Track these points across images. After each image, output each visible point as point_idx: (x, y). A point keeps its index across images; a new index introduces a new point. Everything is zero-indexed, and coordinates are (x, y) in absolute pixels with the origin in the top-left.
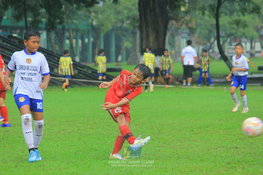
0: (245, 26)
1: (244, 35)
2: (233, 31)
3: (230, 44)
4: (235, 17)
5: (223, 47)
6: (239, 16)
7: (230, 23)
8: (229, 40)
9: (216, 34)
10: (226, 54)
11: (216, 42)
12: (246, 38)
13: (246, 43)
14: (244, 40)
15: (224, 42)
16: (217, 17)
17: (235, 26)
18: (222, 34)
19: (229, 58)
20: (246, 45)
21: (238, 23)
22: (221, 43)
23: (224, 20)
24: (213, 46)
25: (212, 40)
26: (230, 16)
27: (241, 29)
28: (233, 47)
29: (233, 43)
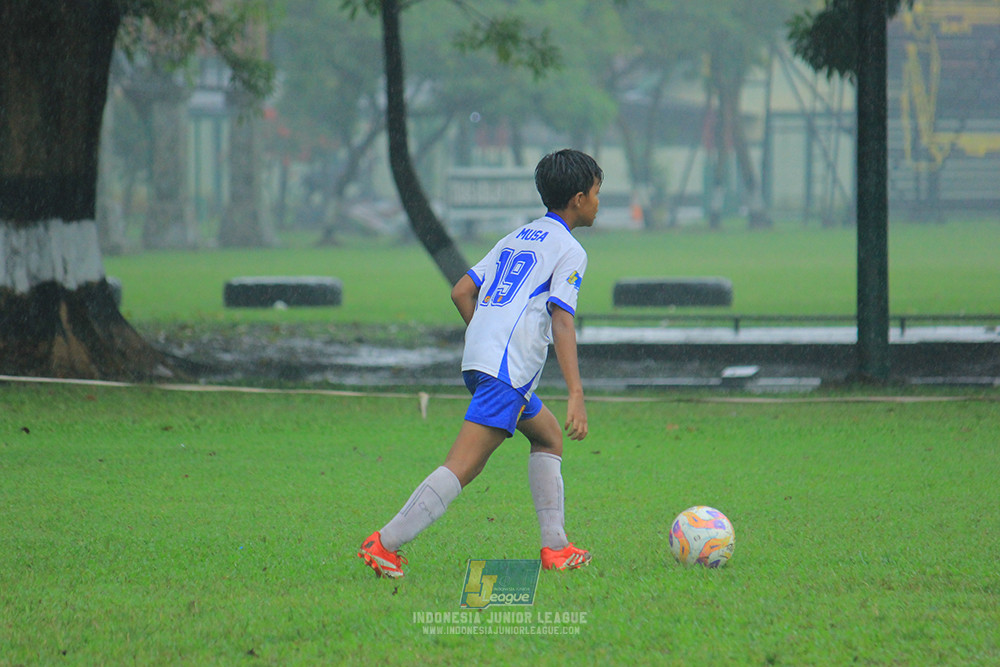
1: (537, 106)
2: (477, 83)
3: (463, 158)
5: (420, 172)
8: (453, 132)
9: (382, 100)
10: (438, 209)
11: (382, 143)
12: (548, 120)
14: (534, 130)
15: (426, 146)
17: (488, 57)
18: (417, 94)
19: (453, 232)
21: (503, 38)
22: (413, 146)
23: (428, 21)
24: (363, 163)
25: (363, 127)
27: (522, 75)
28: (477, 171)
29: (477, 152)
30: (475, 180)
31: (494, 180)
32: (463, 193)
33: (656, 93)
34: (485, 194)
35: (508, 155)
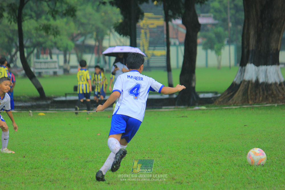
0: (57, 33)
1: (55, 45)
2: (41, 40)
3: (38, 57)
4: (43, 21)
5: (28, 60)
6: (48, 20)
7: (36, 29)
8: (35, 51)
9: (18, 44)
10: (32, 69)
11: (18, 54)
12: (58, 48)
13: (58, 55)
14: (55, 51)
15: (29, 55)
16: (19, 21)
17: (43, 33)
18: (27, 43)
19: (36, 75)
20: (58, 58)
21: (47, 28)
22: (26, 55)
23: (29, 25)
24: (14, 59)
25: (14, 50)
26: (37, 21)
27: (51, 37)
28: (41, 60)
29: (41, 56)
30: (41, 63)
31: (45, 63)
32: (38, 66)
33: (83, 42)
34: (43, 66)
35: (49, 57)
